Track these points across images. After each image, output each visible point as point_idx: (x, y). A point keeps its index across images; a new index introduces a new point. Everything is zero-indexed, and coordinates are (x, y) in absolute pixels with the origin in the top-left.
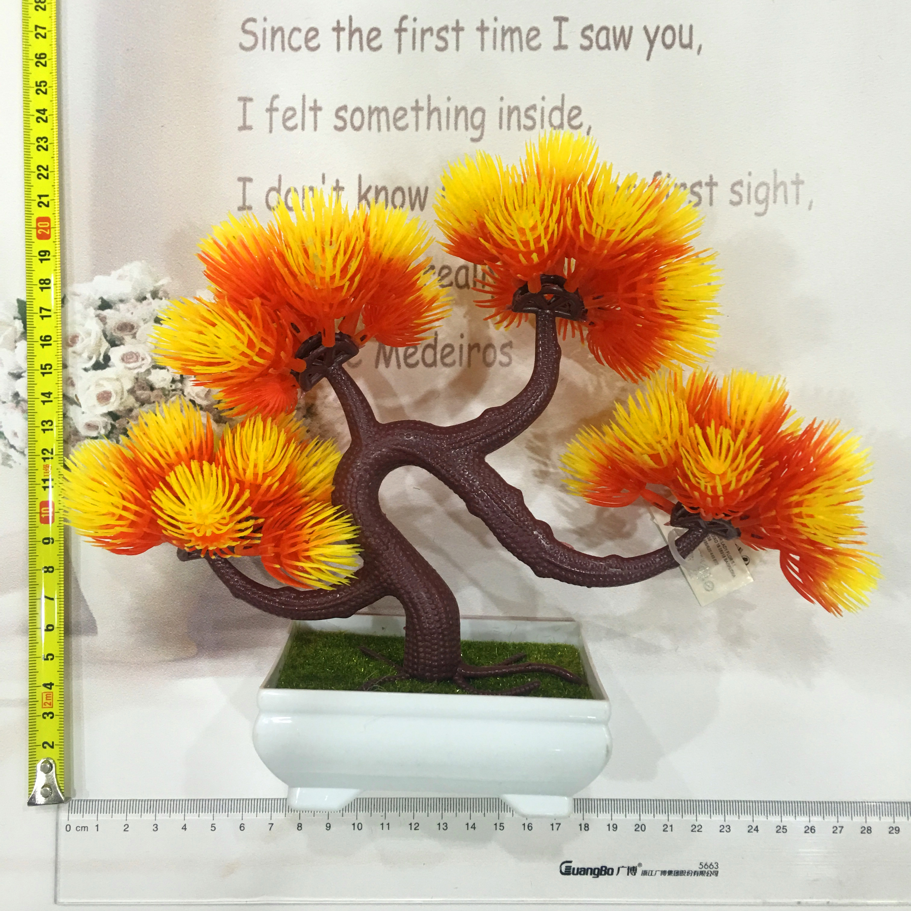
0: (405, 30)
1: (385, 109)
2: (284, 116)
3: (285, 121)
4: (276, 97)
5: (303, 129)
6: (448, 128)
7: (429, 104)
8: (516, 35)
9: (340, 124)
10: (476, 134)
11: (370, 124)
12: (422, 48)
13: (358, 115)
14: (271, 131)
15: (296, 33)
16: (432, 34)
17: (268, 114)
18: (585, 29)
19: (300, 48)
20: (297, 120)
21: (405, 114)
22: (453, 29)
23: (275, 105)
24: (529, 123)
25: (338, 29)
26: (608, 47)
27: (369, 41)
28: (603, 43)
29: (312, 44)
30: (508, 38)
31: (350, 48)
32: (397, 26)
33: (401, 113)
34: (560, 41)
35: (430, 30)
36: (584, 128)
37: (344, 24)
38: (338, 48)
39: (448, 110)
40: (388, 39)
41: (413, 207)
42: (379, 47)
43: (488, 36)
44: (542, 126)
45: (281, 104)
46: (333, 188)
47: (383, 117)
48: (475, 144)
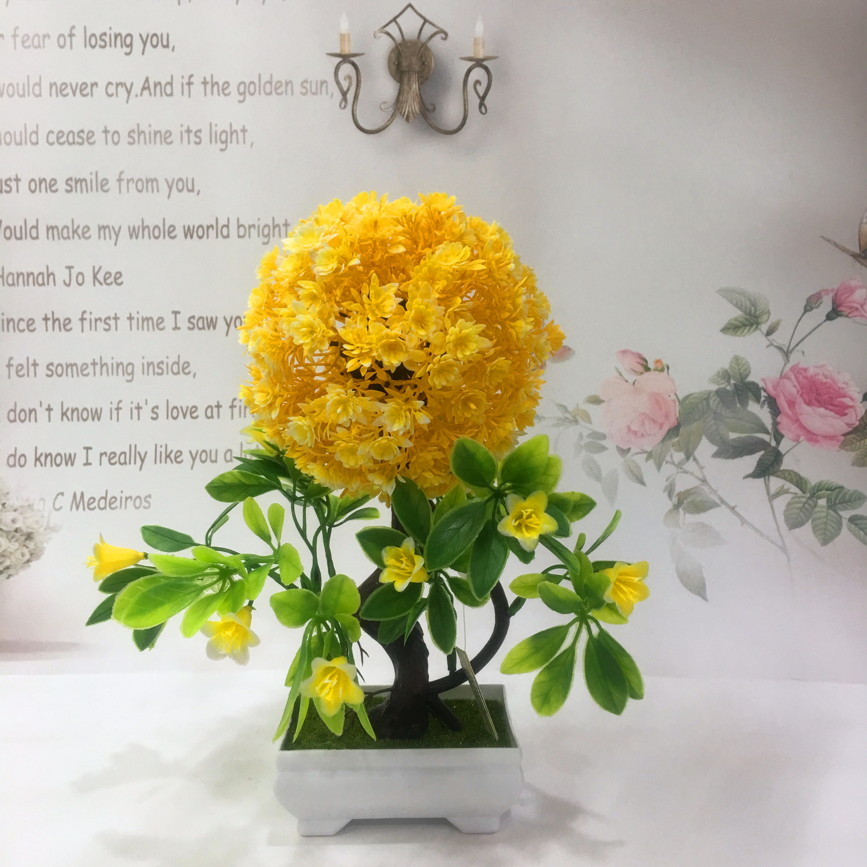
0: (85, 319)
1: (76, 365)
2: (17, 369)
3: (17, 372)
4: (11, 358)
5: (28, 375)
6: (112, 374)
7: (101, 361)
8: (150, 322)
9: (50, 373)
10: (129, 378)
11: (67, 372)
12: (96, 330)
13: (60, 369)
14: (9, 377)
15: (21, 323)
16: (101, 321)
17: (7, 369)
18: (190, 318)
19: (24, 330)
20: (24, 371)
21: (87, 368)
22: (114, 318)
23: (12, 362)
24: (160, 371)
25: (46, 319)
26: (203, 328)
27: (65, 325)
28: (201, 326)
29: (31, 328)
30: (145, 323)
31: (53, 329)
32: (80, 317)
33: (85, 367)
34: (176, 325)
35: (100, 319)
36: (191, 375)
37: (50, 316)
38: (47, 330)
39: (112, 364)
40: (76, 324)
41: (93, 419)
42: (71, 329)
43: (134, 322)
44: (167, 373)
45: (15, 362)
46: (47, 410)
47: (74, 368)
48: (129, 384)
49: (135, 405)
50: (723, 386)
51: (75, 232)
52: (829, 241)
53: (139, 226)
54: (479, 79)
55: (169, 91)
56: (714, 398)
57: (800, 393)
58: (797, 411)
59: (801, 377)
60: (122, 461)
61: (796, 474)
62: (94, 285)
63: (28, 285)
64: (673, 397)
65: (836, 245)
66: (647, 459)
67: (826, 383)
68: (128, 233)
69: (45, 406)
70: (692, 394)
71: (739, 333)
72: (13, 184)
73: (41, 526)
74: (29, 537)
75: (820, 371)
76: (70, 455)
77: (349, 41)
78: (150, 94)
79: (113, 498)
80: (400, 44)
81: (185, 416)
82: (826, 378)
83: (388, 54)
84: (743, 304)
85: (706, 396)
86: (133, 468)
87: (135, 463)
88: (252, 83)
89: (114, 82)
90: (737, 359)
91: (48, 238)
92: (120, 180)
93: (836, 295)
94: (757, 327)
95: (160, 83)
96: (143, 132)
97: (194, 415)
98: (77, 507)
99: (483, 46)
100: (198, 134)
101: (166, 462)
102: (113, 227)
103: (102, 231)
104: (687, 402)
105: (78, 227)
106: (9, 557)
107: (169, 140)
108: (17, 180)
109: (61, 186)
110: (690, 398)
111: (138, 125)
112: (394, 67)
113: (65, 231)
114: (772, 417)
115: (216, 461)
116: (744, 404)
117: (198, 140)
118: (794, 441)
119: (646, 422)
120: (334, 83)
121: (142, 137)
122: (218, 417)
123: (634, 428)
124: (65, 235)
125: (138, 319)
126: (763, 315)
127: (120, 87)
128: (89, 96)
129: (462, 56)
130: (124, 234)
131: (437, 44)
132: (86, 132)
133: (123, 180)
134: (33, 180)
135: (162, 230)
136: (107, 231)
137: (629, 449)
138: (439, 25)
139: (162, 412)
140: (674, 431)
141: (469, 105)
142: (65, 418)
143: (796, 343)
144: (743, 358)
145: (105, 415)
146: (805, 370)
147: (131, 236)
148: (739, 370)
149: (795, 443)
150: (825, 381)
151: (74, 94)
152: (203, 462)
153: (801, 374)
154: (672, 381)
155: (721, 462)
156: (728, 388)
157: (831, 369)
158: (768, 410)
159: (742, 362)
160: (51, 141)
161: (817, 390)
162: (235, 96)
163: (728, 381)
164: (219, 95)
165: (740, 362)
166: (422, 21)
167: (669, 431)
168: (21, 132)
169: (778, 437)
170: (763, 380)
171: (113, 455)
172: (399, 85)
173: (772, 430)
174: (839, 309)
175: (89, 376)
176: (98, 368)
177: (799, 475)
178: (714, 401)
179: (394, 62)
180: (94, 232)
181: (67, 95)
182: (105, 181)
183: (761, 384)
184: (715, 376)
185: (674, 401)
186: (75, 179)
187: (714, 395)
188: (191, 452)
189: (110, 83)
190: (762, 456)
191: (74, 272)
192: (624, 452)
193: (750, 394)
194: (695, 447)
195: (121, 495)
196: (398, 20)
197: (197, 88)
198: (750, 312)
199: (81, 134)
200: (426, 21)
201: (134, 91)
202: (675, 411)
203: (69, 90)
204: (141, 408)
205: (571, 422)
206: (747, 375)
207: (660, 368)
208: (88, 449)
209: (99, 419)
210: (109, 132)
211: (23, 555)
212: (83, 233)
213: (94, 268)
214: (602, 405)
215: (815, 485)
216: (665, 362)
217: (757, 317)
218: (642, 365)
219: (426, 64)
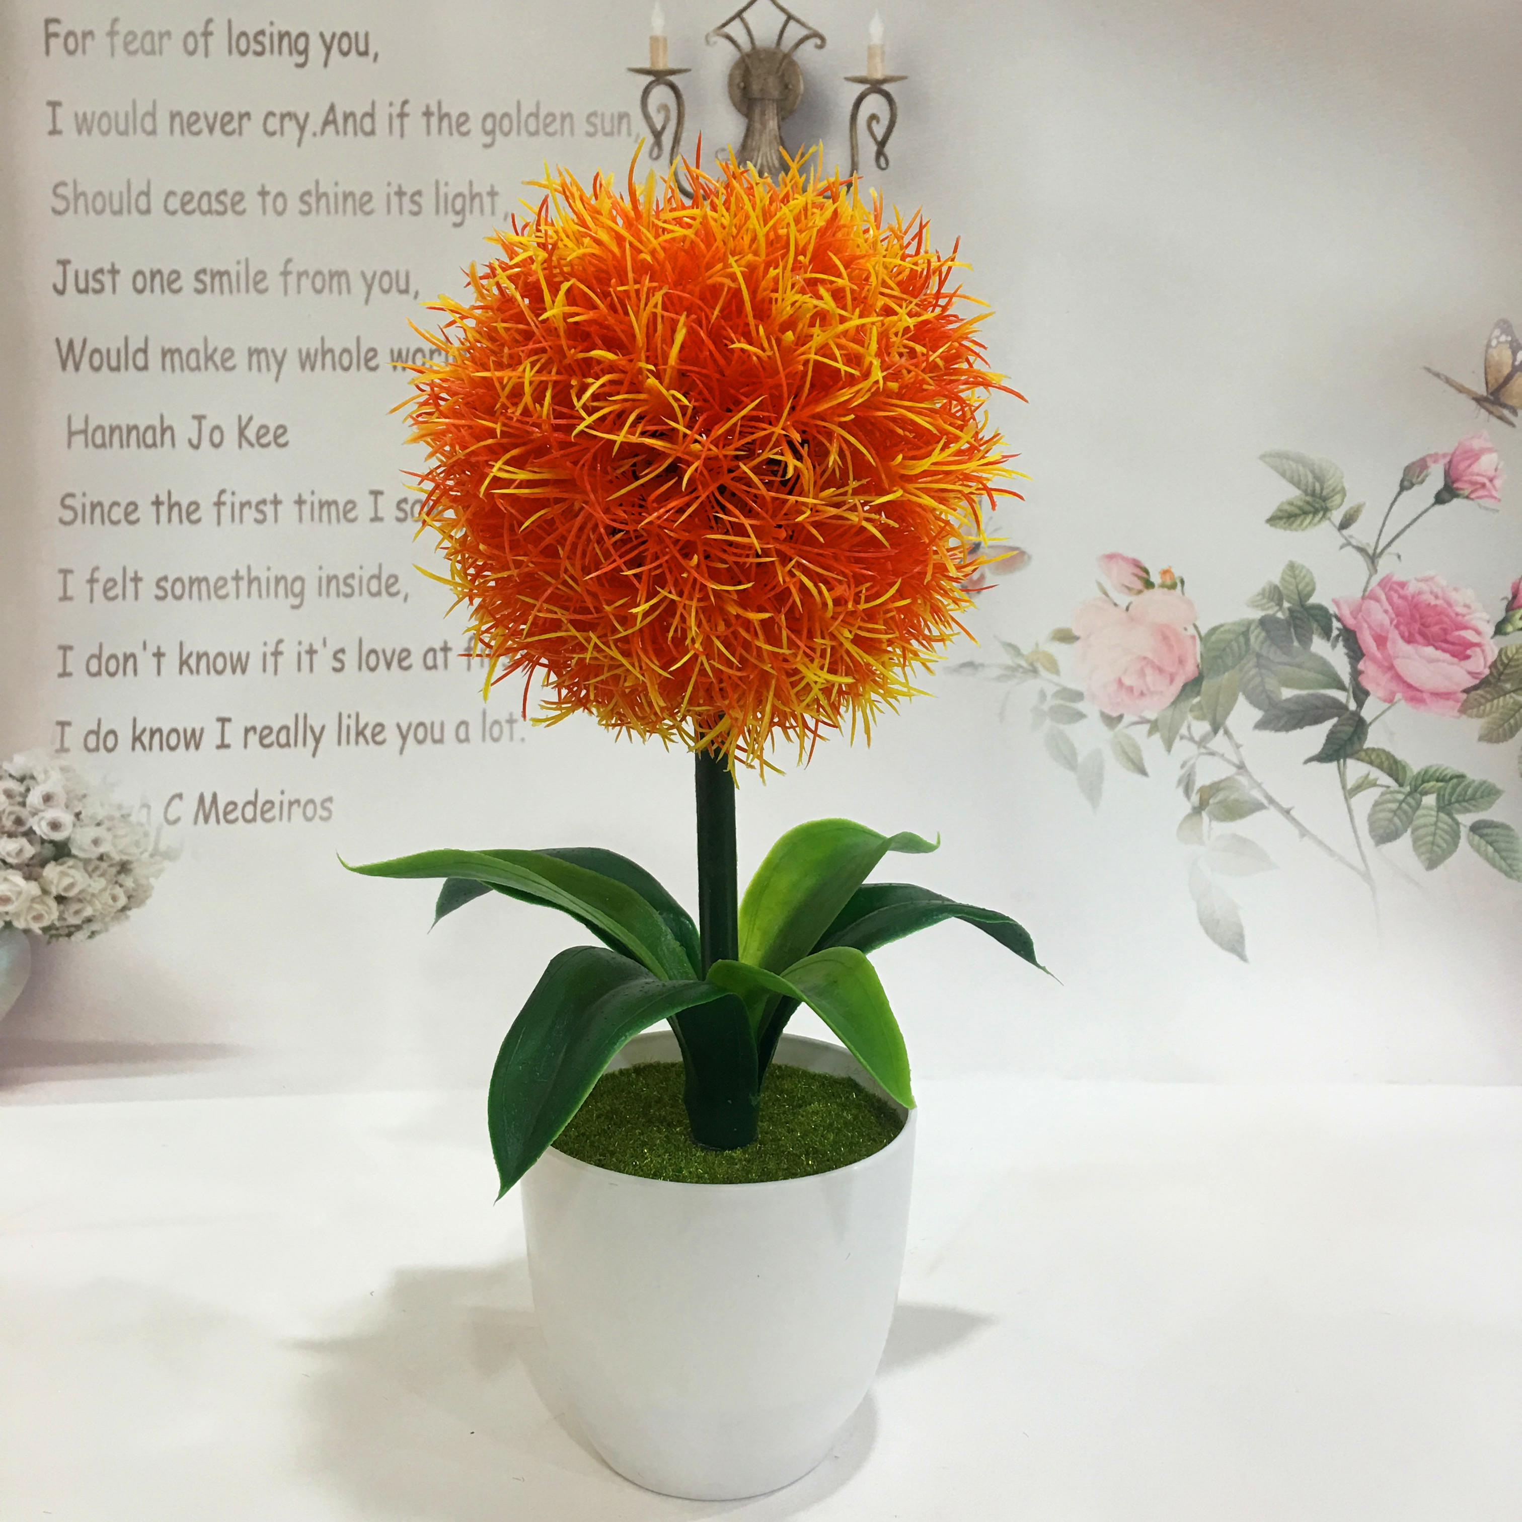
0: (224, 503)
1: (206, 579)
2: (105, 586)
3: (105, 591)
4: (96, 569)
5: (124, 598)
6: (268, 596)
7: (249, 573)
8: (333, 508)
9: (161, 593)
10: (297, 602)
11: (191, 592)
12: (241, 521)
13: (179, 585)
14: (91, 601)
15: (115, 509)
16: (250, 507)
17: (88, 587)
18: (399, 503)
19: (119, 522)
20: (118, 590)
21: (226, 584)
22: (272, 502)
23: (96, 575)
24: (348, 590)
25: (157, 503)
27: (189, 514)
29: (133, 517)
30: (325, 510)
31: (170, 520)
32: (216, 500)
33: (221, 583)
34: (376, 513)
35: (249, 503)
36: (401, 596)
37: (164, 498)
38: (158, 522)
39: (268, 579)
40: (207, 512)
41: (234, 671)
42: (199, 520)
43: (306, 509)
44: (361, 594)
45: (102, 576)
46: (154, 655)
47: (204, 586)
48: (296, 611)
49: (305, 647)
50: (1270, 612)
51: (209, 358)
52: (1437, 375)
53: (316, 350)
54: (875, 111)
55: (368, 127)
56: (1256, 632)
57: (1395, 622)
58: (1391, 652)
59: (1395, 598)
60: (283, 740)
61: (1389, 755)
62: (240, 446)
63: (128, 445)
64: (1192, 631)
65: (1448, 381)
66: (1150, 733)
67: (1436, 606)
68: (298, 360)
69: (152, 649)
70: (1222, 626)
71: (1295, 525)
72: (107, 279)
73: (146, 850)
74: (124, 868)
75: (1424, 586)
76: (193, 731)
77: (665, 47)
78: (337, 132)
79: (267, 802)
80: (748, 55)
81: (389, 665)
82: (1437, 597)
83: (727, 72)
84: (1302, 478)
85: (1244, 629)
86: (302, 752)
87: (305, 744)
88: (506, 115)
89: (278, 112)
90: (1292, 566)
91: (164, 368)
92: (285, 273)
93: (1450, 462)
94: (1324, 516)
95: (352, 114)
96: (325, 194)
97: (405, 664)
98: (206, 819)
99: (883, 61)
100: (416, 198)
101: (357, 742)
102: (273, 351)
103: (255, 358)
104: (1213, 638)
105: (215, 350)
106: (90, 902)
107: (367, 208)
108: (114, 272)
109: (187, 282)
110: (1218, 632)
111: (317, 183)
112: (738, 93)
113: (193, 356)
114: (1350, 663)
115: (441, 741)
116: (1306, 642)
117: (415, 209)
118: (1385, 701)
119: (1149, 671)
120: (640, 116)
121: (323, 201)
122: (446, 666)
123: (1127, 681)
124: (193, 363)
125: (312, 504)
126: (1333, 497)
127: (287, 119)
128: (236, 136)
129: (849, 75)
130: (292, 363)
131: (807, 55)
132: (231, 192)
133: (290, 273)
134: (140, 273)
135: (355, 355)
136: (263, 356)
137: (1121, 717)
138: (811, 24)
139: (350, 659)
140: (1194, 685)
141: (860, 156)
142: (185, 668)
143: (1389, 540)
144: (1303, 567)
145: (255, 664)
146: (1403, 585)
147: (303, 367)
148: (1297, 587)
149: (1387, 705)
150: (1433, 602)
151: (211, 130)
152: (420, 742)
153: (1396, 591)
154: (1190, 603)
155: (1268, 735)
156: (1280, 615)
157: (1444, 583)
158: (1344, 650)
159: (1301, 572)
160: (171, 207)
161: (1421, 618)
162: (478, 138)
163: (1280, 604)
164: (451, 134)
165: (1297, 572)
166: (783, 17)
167: (1185, 686)
168: (121, 193)
169: (1361, 695)
170: (1336, 602)
171: (266, 732)
172: (747, 121)
173: (1351, 682)
174: (1455, 485)
175: (228, 599)
176: (244, 585)
177: (1393, 757)
178: (1257, 637)
179: (738, 85)
180: (241, 359)
181: (198, 133)
182: (262, 274)
183: (1332, 609)
184: (1258, 595)
185: (1193, 637)
186: (212, 271)
187: (1257, 627)
188: (399, 726)
189: (271, 114)
190: (1335, 726)
191: (207, 426)
192: (1112, 721)
193: (1315, 626)
194: (1227, 713)
195: (280, 797)
196: (745, 15)
197: (415, 123)
198: (1314, 490)
199: (222, 198)
200: (790, 17)
201: (311, 127)
202: (1195, 653)
203: (202, 124)
204: (316, 652)
205: (1026, 672)
206: (1309, 595)
207: (1169, 582)
208: (223, 721)
209: (244, 671)
210: (268, 193)
211: (114, 898)
212: (224, 361)
213: (240, 418)
214: (1078, 644)
215: (1419, 773)
216: (1177, 573)
217: (1324, 499)
218: (1139, 578)
219: (790, 87)
